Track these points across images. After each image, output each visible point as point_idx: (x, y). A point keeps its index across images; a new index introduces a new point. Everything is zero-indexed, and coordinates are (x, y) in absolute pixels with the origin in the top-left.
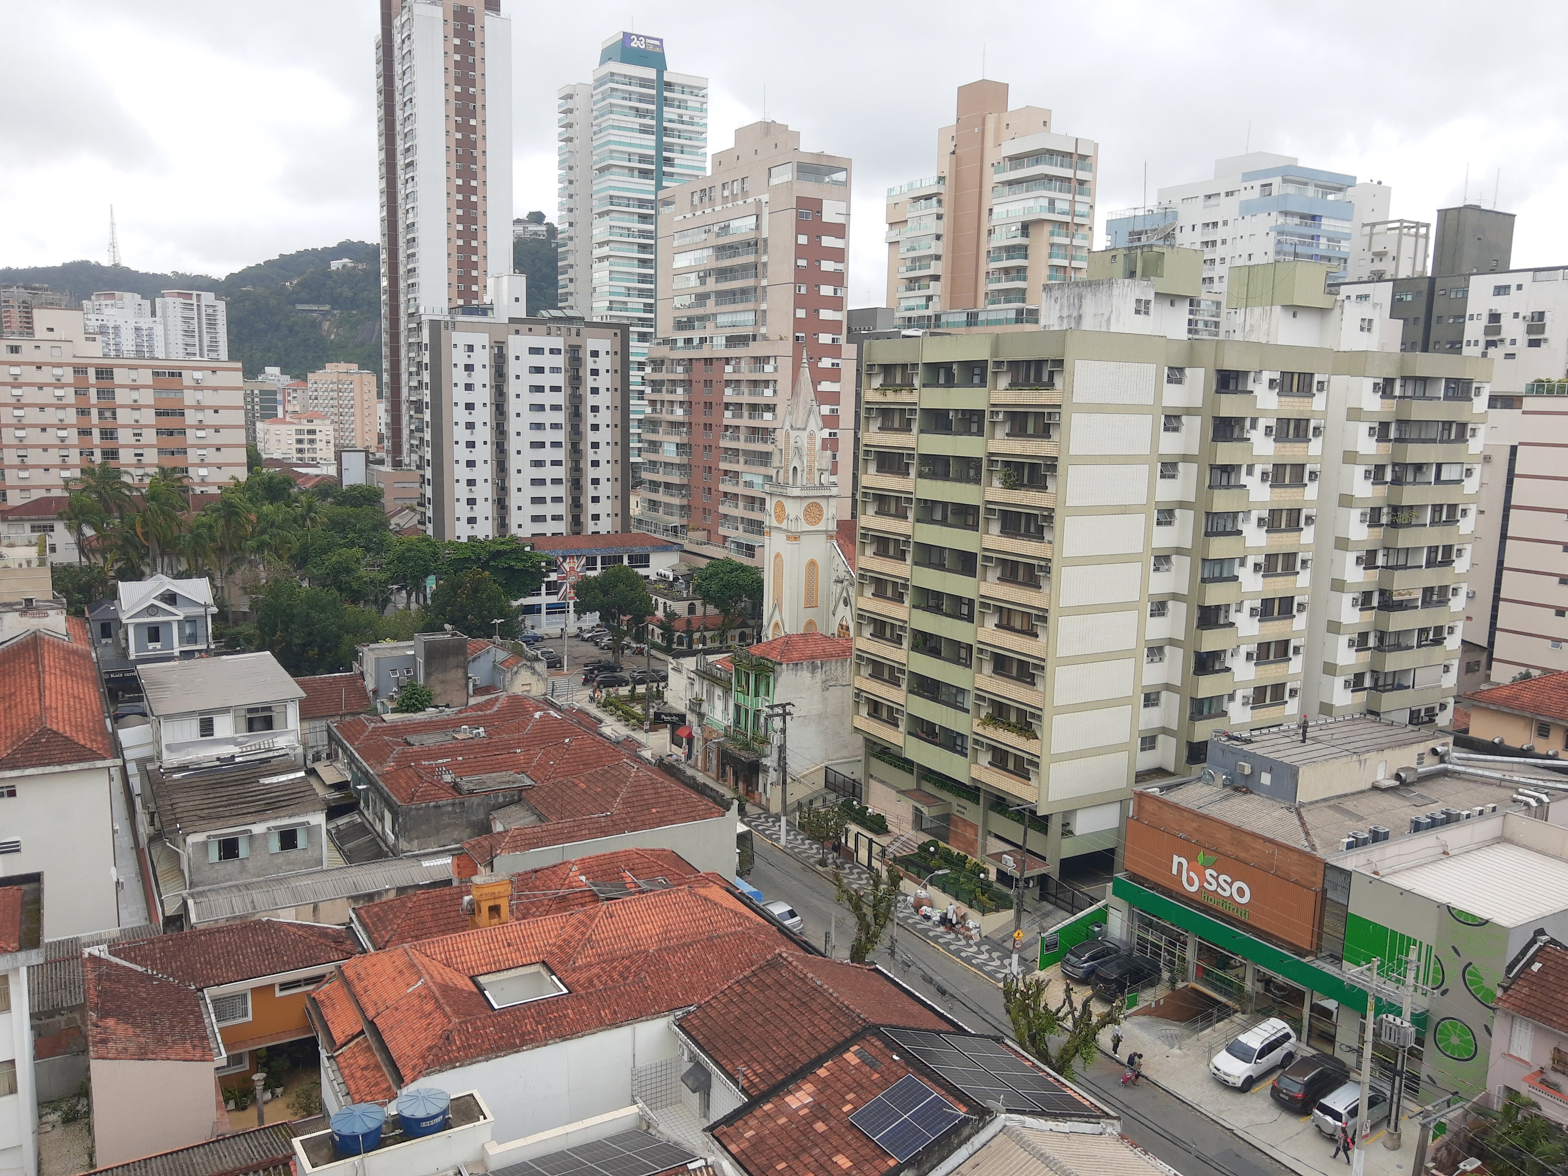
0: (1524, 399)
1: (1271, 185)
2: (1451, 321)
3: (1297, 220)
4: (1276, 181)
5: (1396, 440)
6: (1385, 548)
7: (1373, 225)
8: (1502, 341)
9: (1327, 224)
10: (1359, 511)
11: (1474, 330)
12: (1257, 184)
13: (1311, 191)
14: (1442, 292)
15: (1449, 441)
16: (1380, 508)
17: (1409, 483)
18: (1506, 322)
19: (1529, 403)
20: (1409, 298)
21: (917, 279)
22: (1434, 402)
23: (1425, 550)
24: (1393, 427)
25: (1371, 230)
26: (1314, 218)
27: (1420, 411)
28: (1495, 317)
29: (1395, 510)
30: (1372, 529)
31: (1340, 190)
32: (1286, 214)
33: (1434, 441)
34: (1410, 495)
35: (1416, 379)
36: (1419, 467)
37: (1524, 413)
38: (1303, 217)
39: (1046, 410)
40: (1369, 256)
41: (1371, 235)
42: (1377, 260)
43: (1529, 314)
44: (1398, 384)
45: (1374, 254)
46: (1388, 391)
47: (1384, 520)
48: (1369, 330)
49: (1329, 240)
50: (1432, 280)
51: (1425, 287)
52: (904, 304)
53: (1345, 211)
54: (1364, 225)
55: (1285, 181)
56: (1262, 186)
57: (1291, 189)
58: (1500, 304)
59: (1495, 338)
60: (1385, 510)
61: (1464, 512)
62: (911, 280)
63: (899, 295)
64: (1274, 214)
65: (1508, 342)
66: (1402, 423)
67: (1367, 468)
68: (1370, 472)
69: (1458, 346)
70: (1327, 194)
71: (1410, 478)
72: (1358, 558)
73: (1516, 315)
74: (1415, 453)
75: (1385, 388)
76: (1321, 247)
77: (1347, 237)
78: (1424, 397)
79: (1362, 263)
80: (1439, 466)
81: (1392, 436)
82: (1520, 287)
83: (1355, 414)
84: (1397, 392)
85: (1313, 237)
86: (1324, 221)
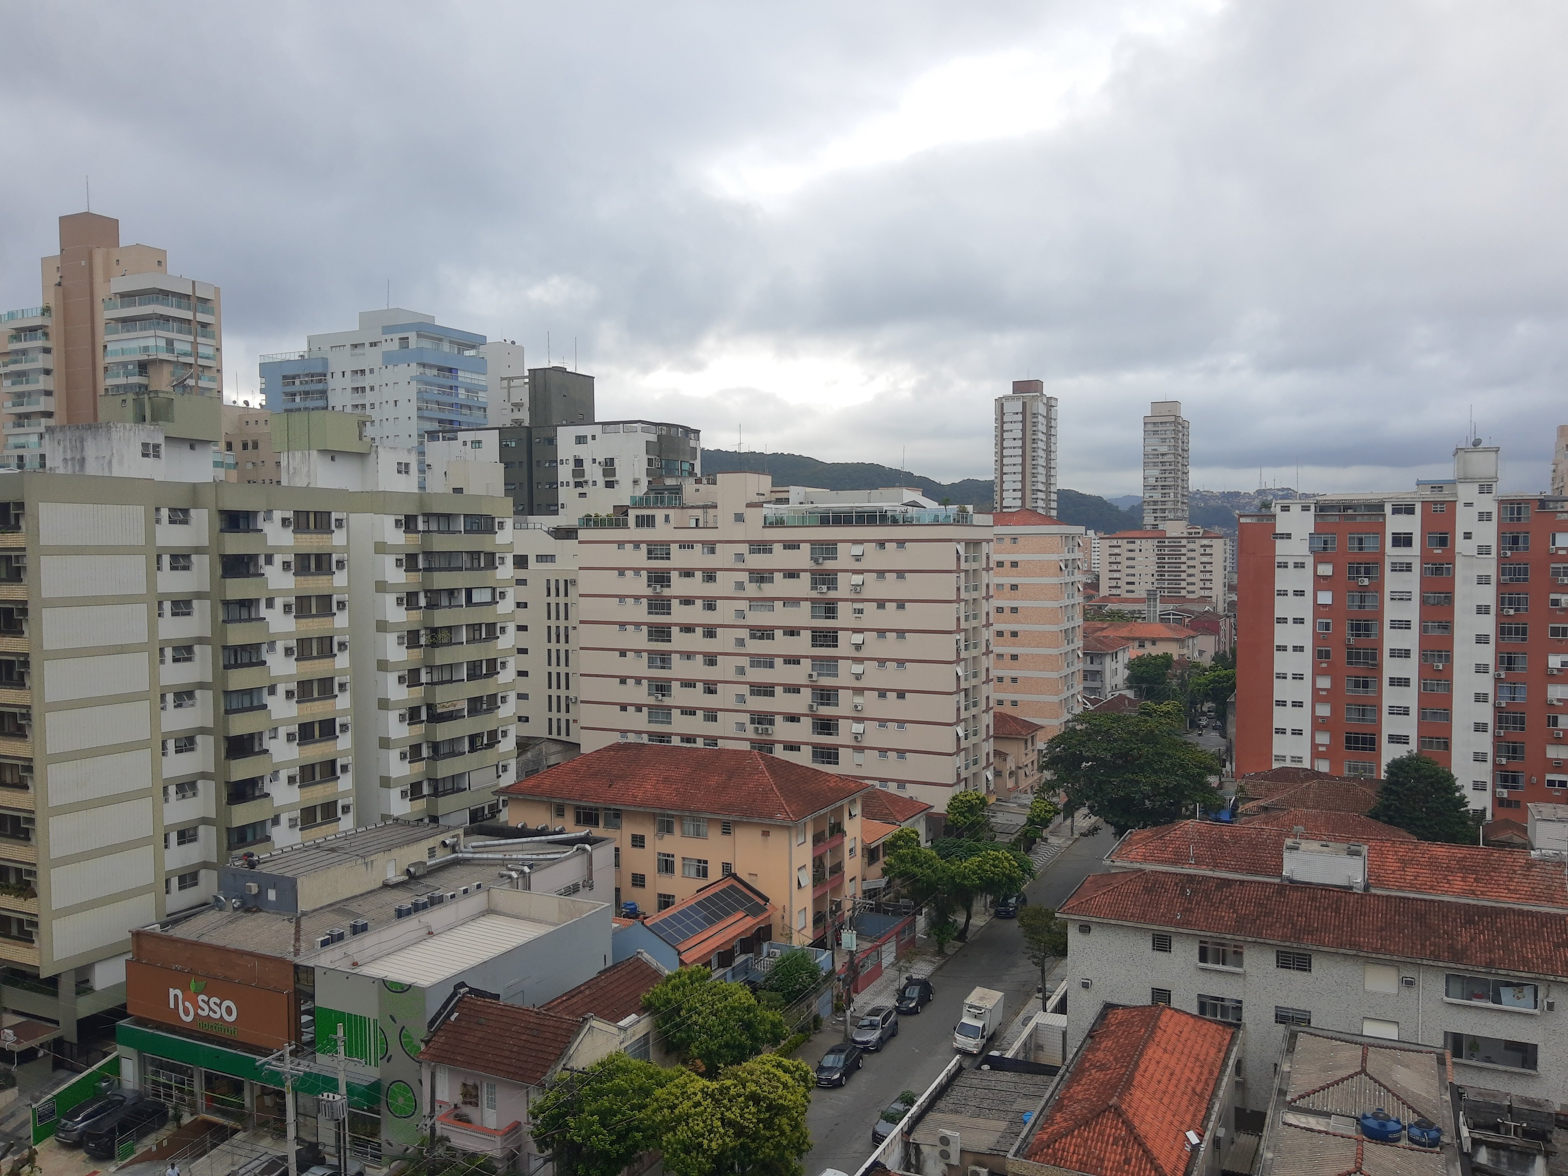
0: (579, 531)
1: (407, 338)
2: (547, 465)
3: (435, 372)
4: (412, 336)
5: (425, 569)
6: (426, 667)
7: (510, 379)
8: (586, 482)
9: (463, 376)
10: (395, 635)
11: (565, 473)
12: (396, 336)
13: (446, 347)
14: (538, 440)
15: (479, 569)
16: (418, 631)
17: (445, 607)
18: (587, 465)
19: (583, 534)
20: (513, 444)
21: (27, 416)
22: (458, 535)
23: (465, 665)
24: (421, 558)
25: (509, 383)
26: (450, 370)
27: (441, 543)
28: (579, 462)
29: (434, 631)
30: (410, 651)
31: (473, 347)
32: (424, 365)
33: (460, 569)
34: (442, 618)
35: (439, 516)
36: (451, 592)
37: (580, 542)
38: (440, 369)
39: (13, 554)
40: (509, 406)
41: (509, 387)
42: (516, 410)
43: (602, 460)
44: (420, 520)
45: (513, 404)
46: (412, 526)
47: (423, 641)
48: (407, 473)
49: (468, 391)
50: (529, 429)
51: (524, 435)
52: (12, 441)
53: (479, 365)
54: (502, 379)
55: (419, 336)
56: (401, 339)
57: (426, 344)
58: (581, 451)
59: (581, 480)
60: (422, 632)
61: (503, 630)
62: (20, 416)
63: (5, 432)
64: (414, 365)
65: (590, 483)
66: (428, 554)
67: (398, 595)
68: (402, 599)
69: (555, 486)
70: (464, 350)
71: (445, 601)
72: (400, 678)
73: (594, 461)
74: (442, 580)
75: (408, 523)
76: (460, 396)
77: (484, 389)
78: (449, 532)
79: (505, 412)
80: (469, 592)
81: (421, 566)
82: (594, 438)
83: (381, 548)
84: (421, 526)
85: (451, 388)
86: (460, 373)
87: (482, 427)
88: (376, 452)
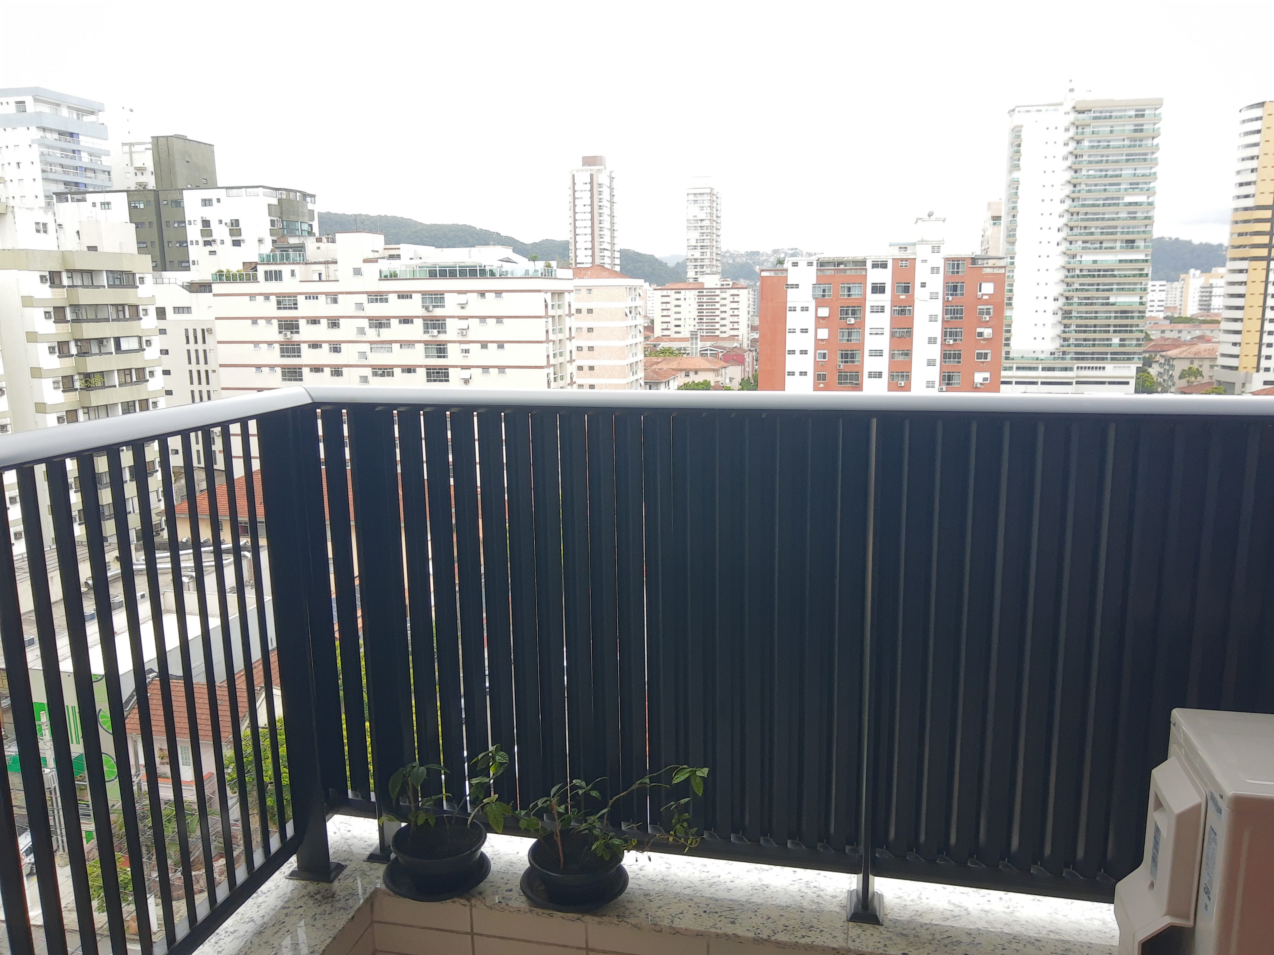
0: (213, 285)
1: (24, 102)
2: (176, 225)
3: (56, 136)
4: (29, 101)
5: (73, 321)
6: (83, 408)
7: (131, 145)
8: (214, 241)
9: (85, 141)
10: (50, 381)
11: (193, 233)
12: (12, 100)
13: (65, 112)
14: (165, 202)
15: (125, 319)
16: (72, 376)
17: (96, 354)
18: (214, 225)
19: (217, 288)
20: (142, 206)
22: (102, 289)
23: (120, 405)
24: (68, 311)
25: (130, 149)
26: (71, 135)
27: (86, 297)
28: (206, 223)
29: (87, 376)
30: (67, 394)
31: (92, 113)
32: (44, 129)
33: (107, 320)
34: (93, 364)
35: (82, 272)
36: (101, 341)
37: (214, 295)
38: (61, 133)
40: (132, 170)
41: (131, 153)
42: (139, 174)
43: (229, 222)
44: (64, 276)
45: (136, 168)
46: (57, 281)
47: (77, 385)
48: (45, 232)
49: (91, 155)
50: (156, 192)
51: (152, 198)
53: (101, 132)
54: (124, 144)
55: (36, 100)
56: (17, 103)
57: (45, 109)
58: (209, 213)
59: (210, 239)
60: (76, 377)
61: (152, 373)
64: (33, 129)
65: (218, 242)
66: (76, 307)
67: (50, 344)
68: (54, 348)
69: (185, 245)
70: (83, 115)
71: (95, 349)
72: (59, 418)
73: (221, 222)
74: (90, 330)
75: (53, 279)
76: (83, 160)
77: (107, 154)
78: (93, 286)
79: (129, 175)
80: (117, 340)
81: (69, 318)
82: (219, 200)
83: (28, 302)
84: (66, 281)
85: (74, 152)
86: (81, 138)
87: (108, 189)
88: (13, 212)
